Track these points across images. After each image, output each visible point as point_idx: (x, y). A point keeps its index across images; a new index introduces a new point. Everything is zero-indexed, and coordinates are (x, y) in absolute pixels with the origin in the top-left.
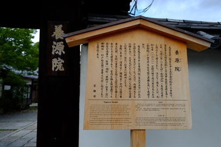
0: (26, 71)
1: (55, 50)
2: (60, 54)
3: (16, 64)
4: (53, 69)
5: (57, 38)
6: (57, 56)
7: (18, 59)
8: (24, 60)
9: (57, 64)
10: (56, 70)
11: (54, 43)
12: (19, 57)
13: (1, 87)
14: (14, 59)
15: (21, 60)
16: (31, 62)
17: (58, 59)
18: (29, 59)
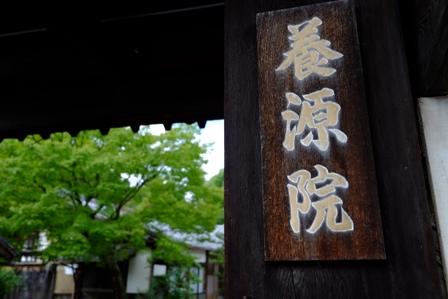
0: (195, 235)
1: (299, 131)
2: (323, 146)
3: (174, 220)
4: (295, 225)
5: (300, 76)
6: (308, 159)
7: (179, 209)
8: (191, 211)
9: (315, 198)
10: (312, 230)
11: (292, 98)
12: (179, 205)
13: (148, 270)
14: (171, 210)
15: (183, 212)
16: (204, 214)
17: (314, 174)
18: (201, 207)
